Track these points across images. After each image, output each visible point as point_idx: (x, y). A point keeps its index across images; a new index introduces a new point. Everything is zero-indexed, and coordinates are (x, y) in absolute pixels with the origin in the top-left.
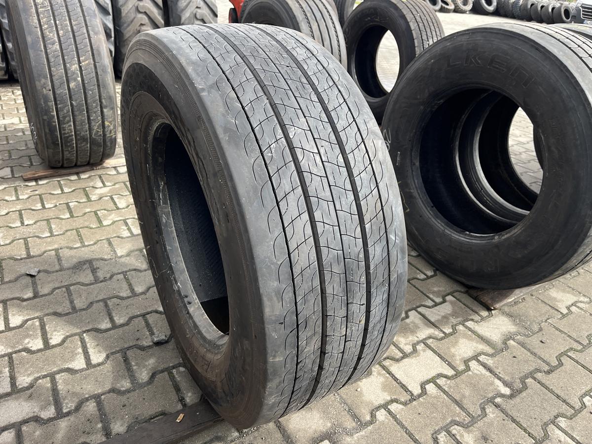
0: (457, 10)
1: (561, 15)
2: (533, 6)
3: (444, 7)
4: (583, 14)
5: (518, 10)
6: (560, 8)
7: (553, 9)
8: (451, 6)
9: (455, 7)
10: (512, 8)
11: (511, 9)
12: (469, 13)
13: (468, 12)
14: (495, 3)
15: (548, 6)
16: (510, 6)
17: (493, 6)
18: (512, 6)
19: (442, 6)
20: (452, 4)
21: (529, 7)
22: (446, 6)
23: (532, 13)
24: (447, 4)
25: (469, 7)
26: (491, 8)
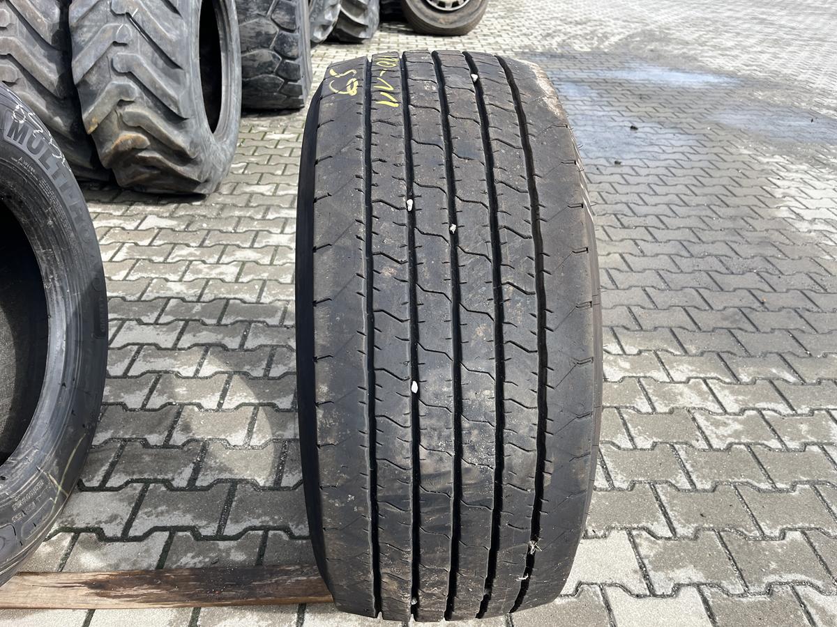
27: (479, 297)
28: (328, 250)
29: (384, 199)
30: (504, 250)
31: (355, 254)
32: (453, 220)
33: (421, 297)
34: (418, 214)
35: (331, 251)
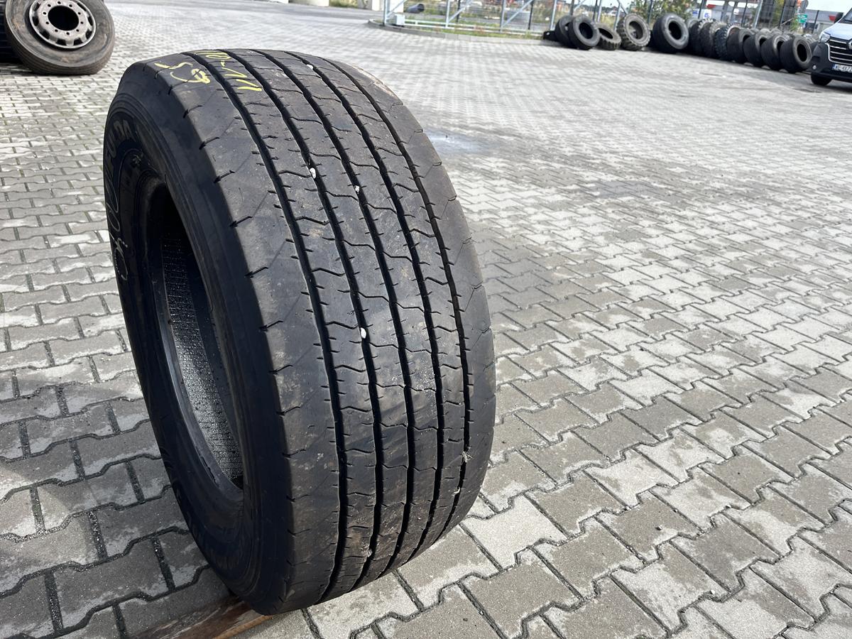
0: (625, 46)
1: (792, 54)
2: (747, 40)
3: (605, 41)
4: (832, 55)
5: (724, 45)
6: (791, 43)
7: (780, 44)
8: (616, 39)
9: (623, 40)
10: (714, 42)
11: (712, 44)
12: (645, 51)
13: (643, 49)
14: (686, 35)
15: (772, 39)
16: (711, 39)
17: (683, 38)
18: (714, 38)
19: (601, 39)
20: (618, 35)
21: (741, 40)
22: (608, 40)
23: (746, 50)
24: (610, 36)
25: (645, 40)
26: (680, 43)
27: (395, 244)
28: (250, 222)
29: (289, 170)
30: (403, 203)
31: (278, 222)
32: (355, 182)
33: (350, 251)
34: (325, 180)
35: (253, 223)
